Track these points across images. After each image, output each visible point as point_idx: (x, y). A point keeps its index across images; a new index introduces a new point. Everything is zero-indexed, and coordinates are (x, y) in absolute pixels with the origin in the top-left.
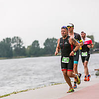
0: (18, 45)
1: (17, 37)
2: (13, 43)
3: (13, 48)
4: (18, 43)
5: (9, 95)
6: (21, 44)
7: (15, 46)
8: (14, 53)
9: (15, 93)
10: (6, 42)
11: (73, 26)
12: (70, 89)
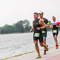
0: (27, 25)
1: (27, 20)
2: (24, 23)
3: (24, 27)
4: (27, 24)
5: (22, 55)
6: (29, 24)
7: (25, 25)
8: (25, 30)
9: (26, 54)
10: (20, 23)
11: (43, 13)
12: (38, 56)
